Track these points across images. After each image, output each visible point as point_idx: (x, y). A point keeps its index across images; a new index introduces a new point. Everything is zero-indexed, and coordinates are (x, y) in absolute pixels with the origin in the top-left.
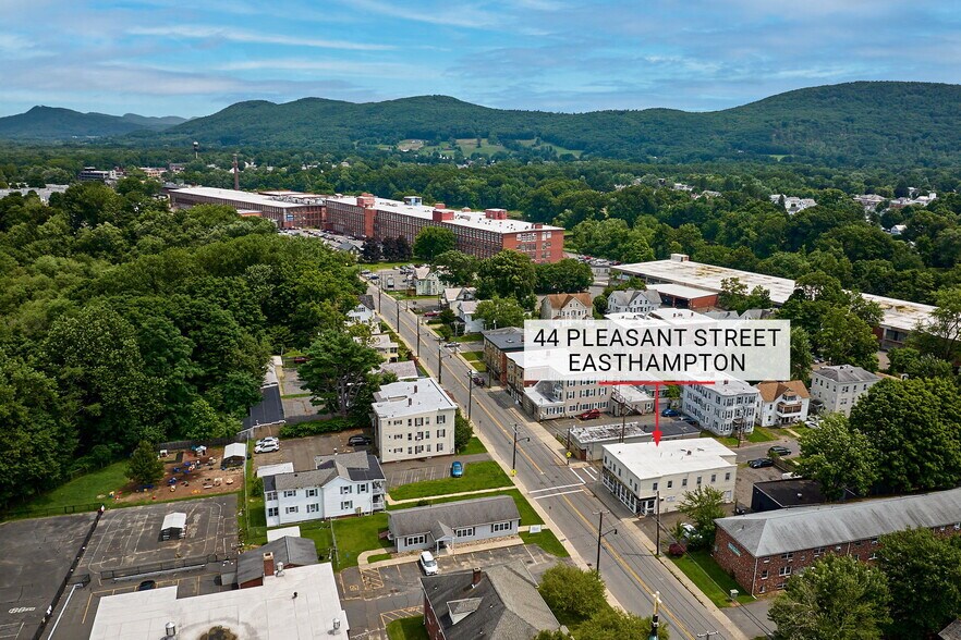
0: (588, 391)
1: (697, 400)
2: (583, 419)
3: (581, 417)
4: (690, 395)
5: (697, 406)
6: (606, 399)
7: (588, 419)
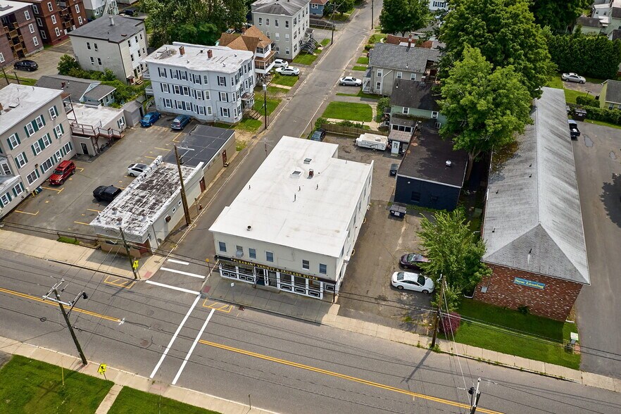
0: (41, 141)
1: (180, 90)
2: (58, 185)
3: (52, 183)
4: (164, 87)
5: (186, 98)
6: (66, 138)
7: (63, 180)
